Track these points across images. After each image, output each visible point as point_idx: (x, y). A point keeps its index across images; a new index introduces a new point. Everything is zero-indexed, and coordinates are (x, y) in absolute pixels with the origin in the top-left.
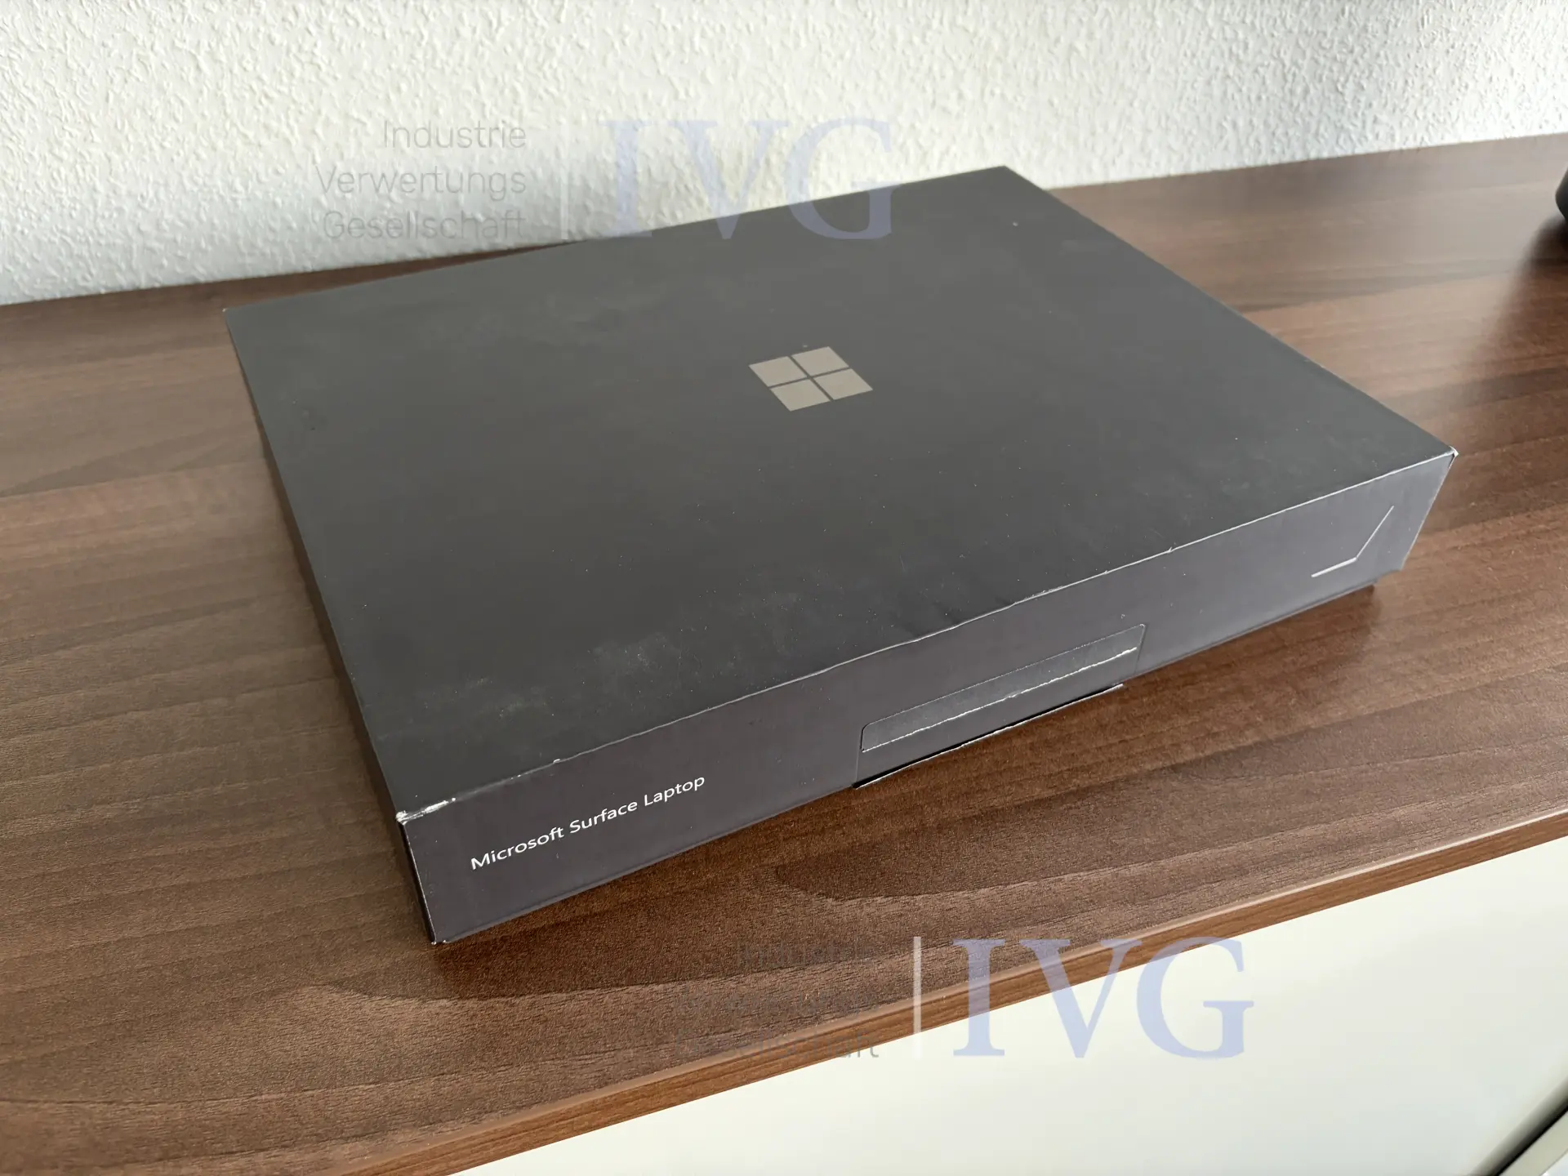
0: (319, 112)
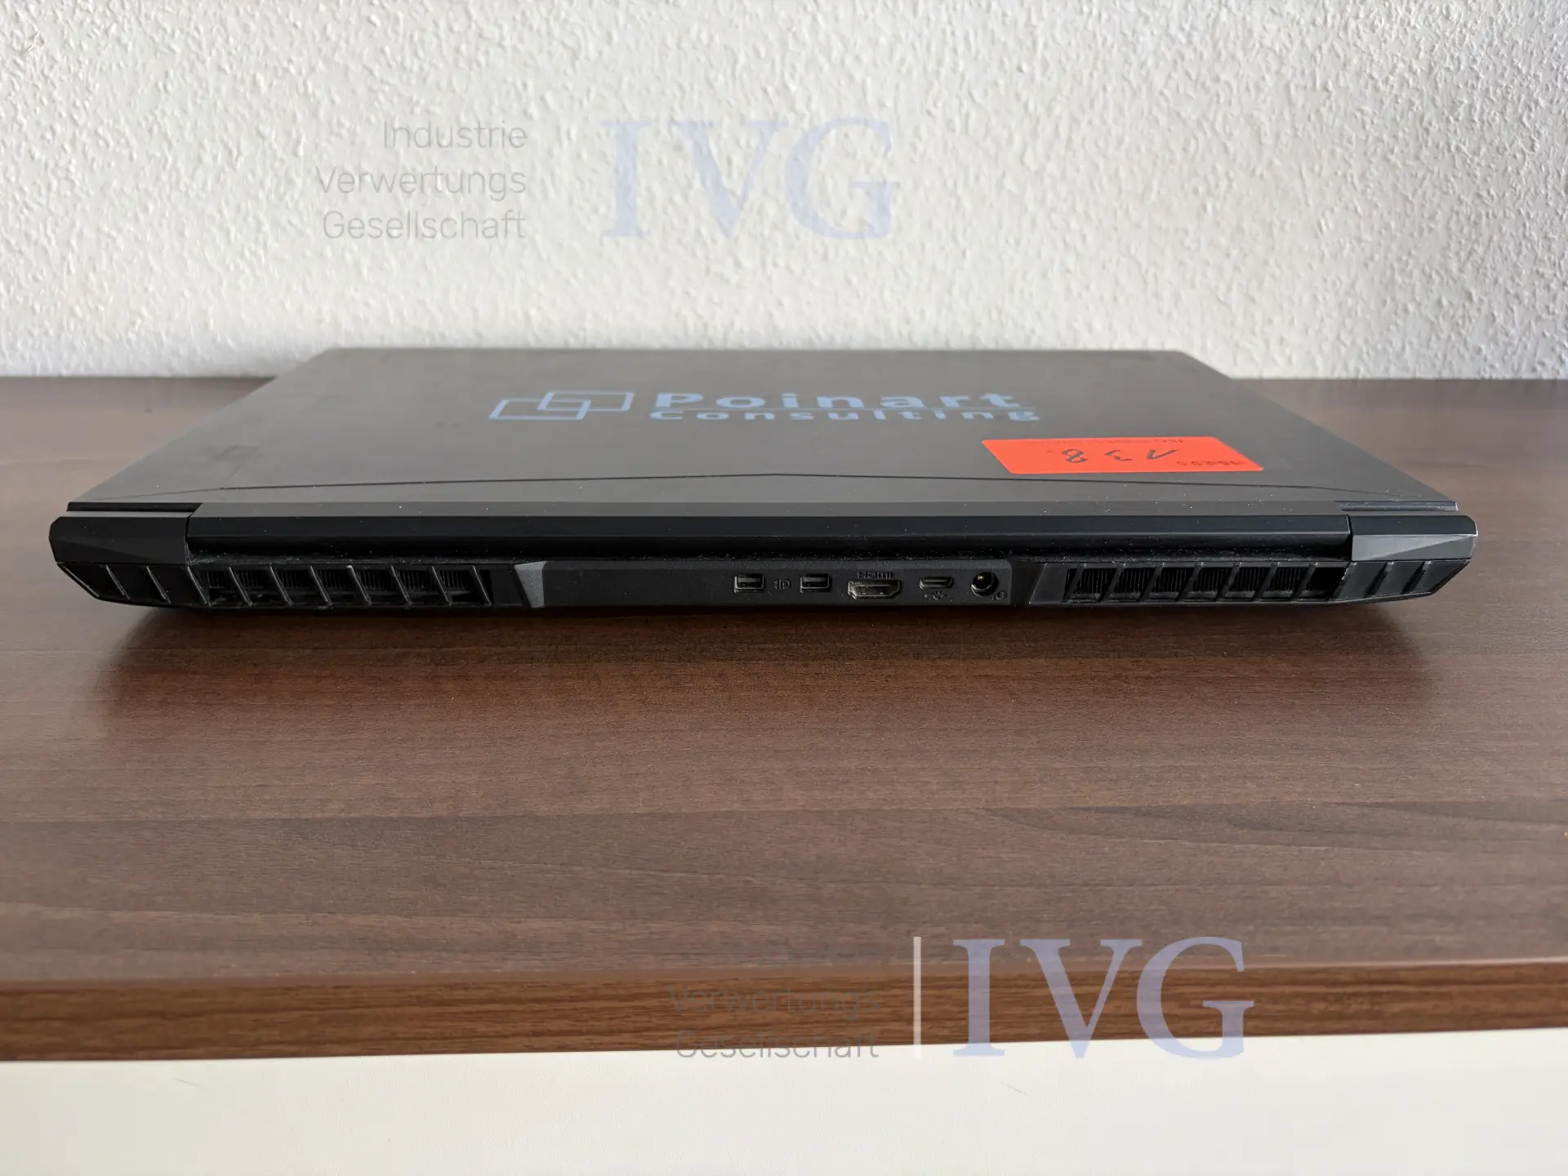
0: (73, 225)
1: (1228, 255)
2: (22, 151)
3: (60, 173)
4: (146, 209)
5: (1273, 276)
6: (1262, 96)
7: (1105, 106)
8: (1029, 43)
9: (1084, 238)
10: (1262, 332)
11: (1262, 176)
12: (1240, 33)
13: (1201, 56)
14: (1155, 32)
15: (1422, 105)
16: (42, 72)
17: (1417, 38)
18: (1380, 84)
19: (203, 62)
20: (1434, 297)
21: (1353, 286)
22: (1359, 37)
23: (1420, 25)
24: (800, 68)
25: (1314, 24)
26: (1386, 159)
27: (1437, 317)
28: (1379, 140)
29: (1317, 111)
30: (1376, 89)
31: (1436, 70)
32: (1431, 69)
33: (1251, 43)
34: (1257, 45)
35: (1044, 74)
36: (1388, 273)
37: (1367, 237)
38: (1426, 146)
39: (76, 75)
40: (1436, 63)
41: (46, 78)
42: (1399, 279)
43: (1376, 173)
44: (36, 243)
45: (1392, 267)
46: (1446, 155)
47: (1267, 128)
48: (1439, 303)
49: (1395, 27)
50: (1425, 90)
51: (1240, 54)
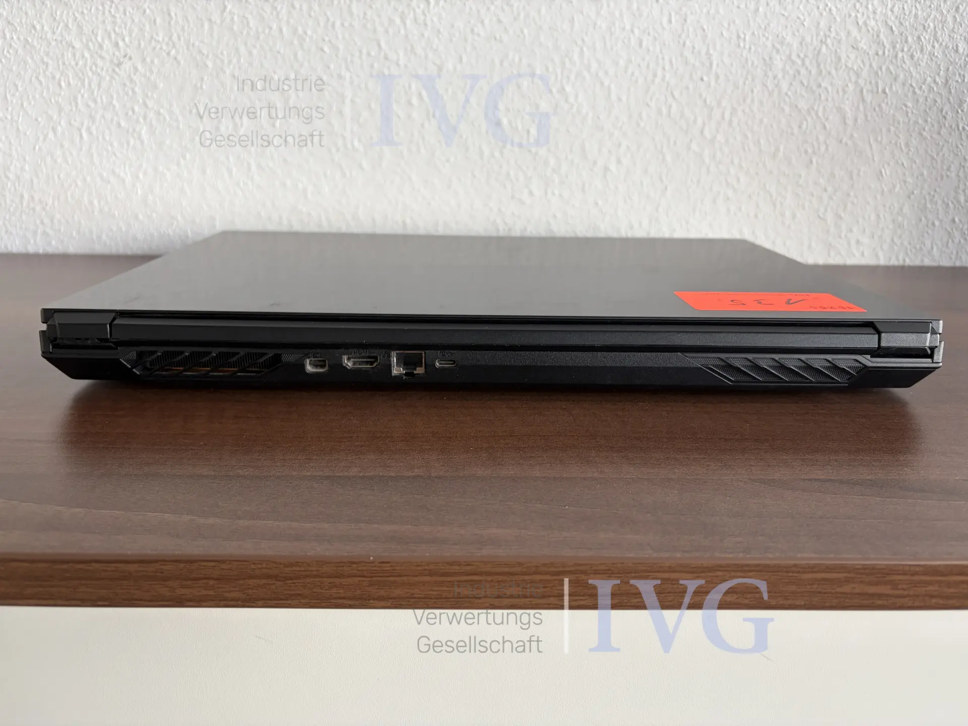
1: (825, 190)
2: (115, 122)
3: (135, 135)
4: (184, 157)
5: (853, 203)
6: (846, 96)
7: (753, 101)
8: (708, 65)
9: (738, 180)
10: (846, 236)
11: (846, 144)
12: (834, 60)
13: (810, 72)
14: (783, 58)
15: (942, 102)
16: (130, 76)
17: (939, 63)
18: (917, 90)
19: (225, 72)
20: (950, 217)
21: (901, 209)
22: (904, 62)
23: (940, 55)
24: (572, 77)
25: (877, 54)
26: (921, 134)
27: (952, 230)
28: (916, 123)
29: (880, 106)
30: (914, 93)
31: (950, 82)
32: (947, 81)
33: (840, 64)
34: (844, 67)
35: (716, 82)
36: (923, 202)
37: (909, 180)
38: (945, 126)
39: (148, 79)
40: (950, 78)
41: (131, 80)
42: (929, 205)
43: (914, 142)
44: (119, 176)
45: (925, 198)
46: (956, 131)
47: (849, 115)
48: (954, 221)
49: (926, 56)
50: (943, 94)
51: (833, 72)
